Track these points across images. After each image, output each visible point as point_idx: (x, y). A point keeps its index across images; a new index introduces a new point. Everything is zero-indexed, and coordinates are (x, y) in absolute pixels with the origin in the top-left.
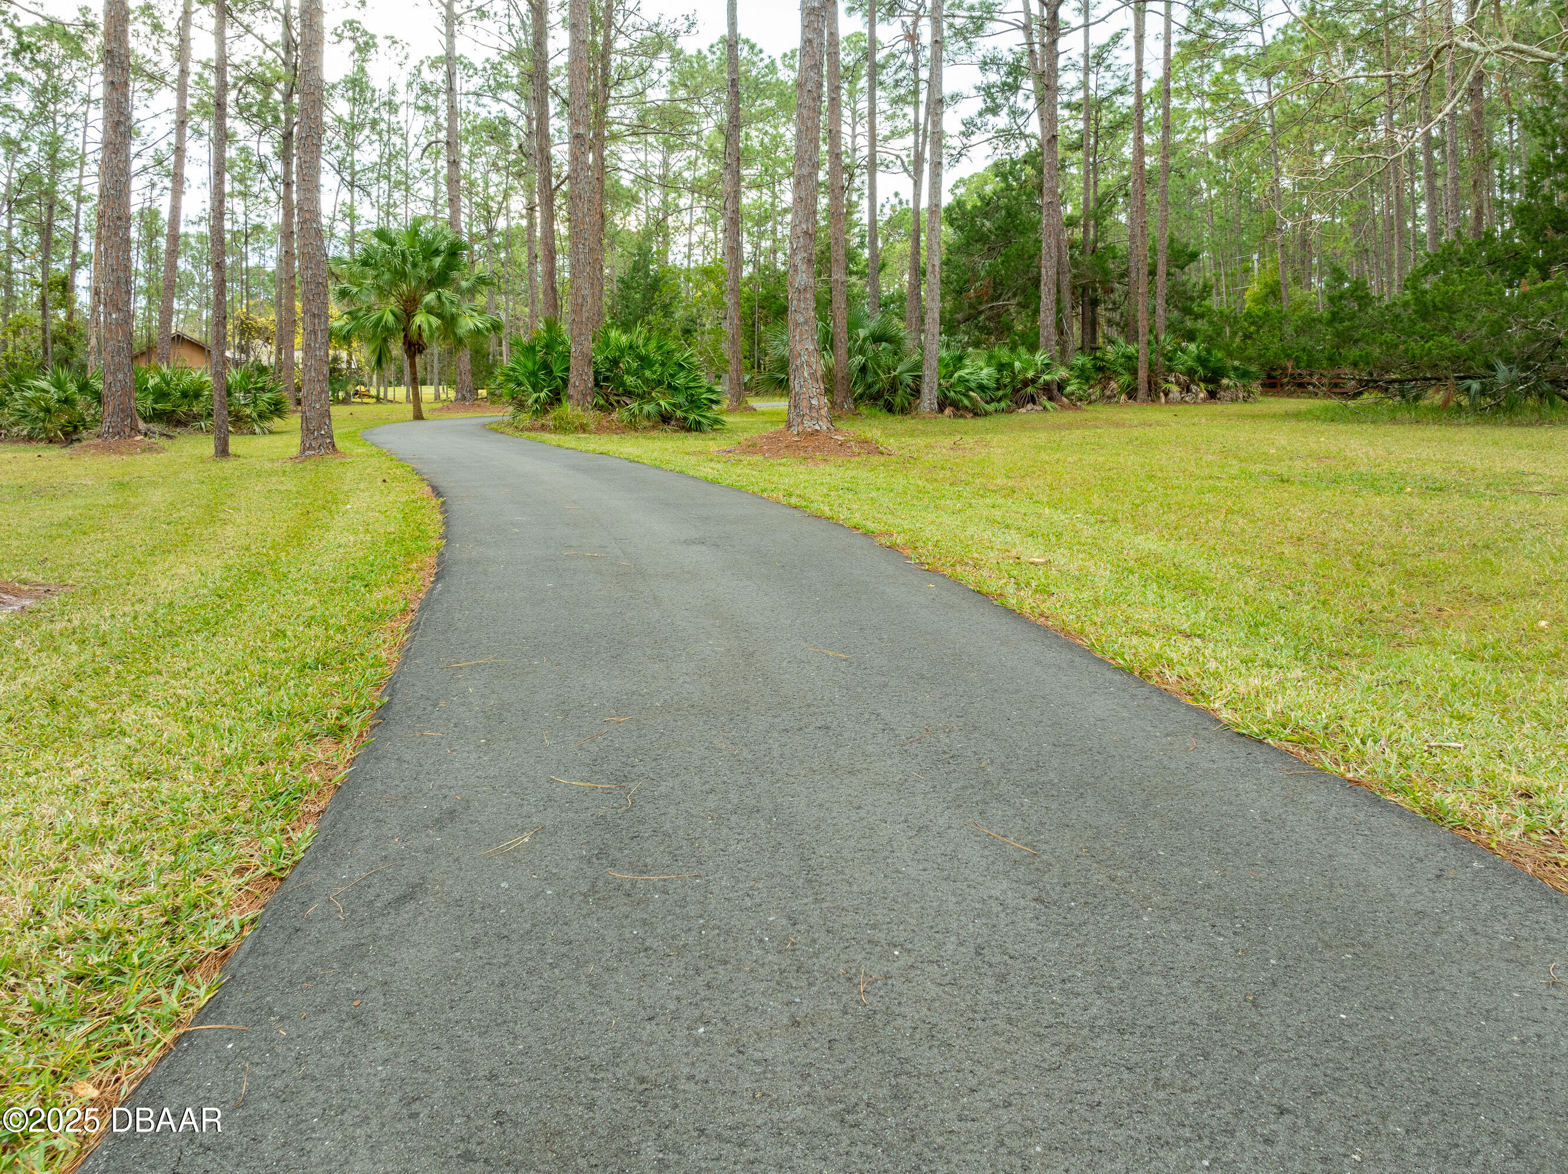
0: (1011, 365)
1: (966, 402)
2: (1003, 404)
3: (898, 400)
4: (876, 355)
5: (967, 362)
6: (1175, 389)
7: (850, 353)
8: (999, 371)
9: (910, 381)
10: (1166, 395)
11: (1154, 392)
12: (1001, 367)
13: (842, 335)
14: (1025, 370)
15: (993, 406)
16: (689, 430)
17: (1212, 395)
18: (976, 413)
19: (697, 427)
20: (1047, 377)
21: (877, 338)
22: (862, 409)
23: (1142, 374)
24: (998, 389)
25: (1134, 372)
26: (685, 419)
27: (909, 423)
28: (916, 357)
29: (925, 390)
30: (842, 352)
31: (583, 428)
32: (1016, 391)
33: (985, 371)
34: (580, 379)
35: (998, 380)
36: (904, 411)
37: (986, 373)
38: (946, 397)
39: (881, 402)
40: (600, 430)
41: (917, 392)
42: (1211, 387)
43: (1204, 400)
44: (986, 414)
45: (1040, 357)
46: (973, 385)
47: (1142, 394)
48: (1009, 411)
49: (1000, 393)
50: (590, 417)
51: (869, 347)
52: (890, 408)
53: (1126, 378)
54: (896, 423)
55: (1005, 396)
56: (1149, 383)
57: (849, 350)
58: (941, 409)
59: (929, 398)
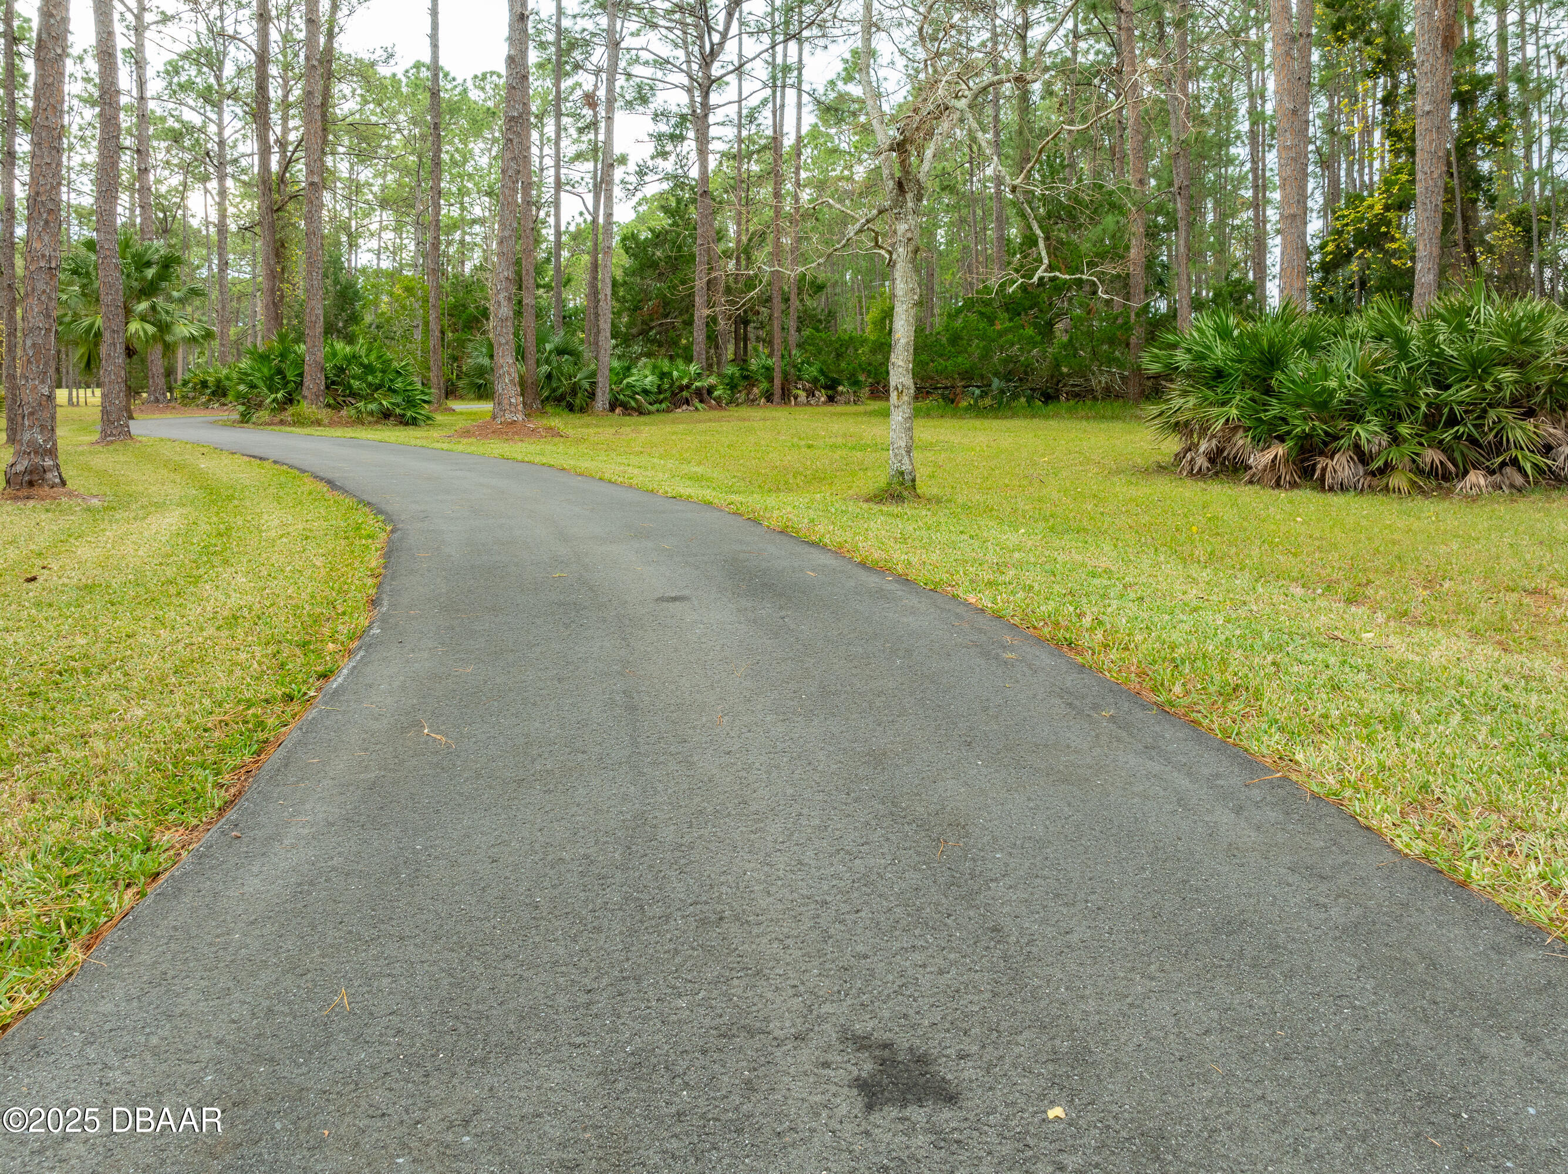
0: (670, 374)
1: (633, 404)
2: (664, 406)
3: (578, 401)
4: (559, 366)
5: (634, 371)
6: (802, 394)
7: (538, 363)
8: (661, 379)
9: (587, 386)
10: (796, 398)
11: (786, 396)
12: (663, 375)
13: (532, 349)
14: (681, 378)
15: (657, 406)
16: (407, 424)
17: (831, 399)
18: (640, 412)
19: (413, 422)
20: (698, 384)
21: (561, 352)
22: (548, 409)
23: (777, 382)
24: (660, 393)
25: (771, 380)
26: (403, 416)
27: (586, 419)
28: (593, 367)
29: (599, 393)
30: (532, 362)
31: (318, 423)
32: (674, 394)
33: (650, 378)
34: (314, 382)
35: (659, 386)
36: (582, 410)
37: (650, 380)
38: (617, 399)
39: (564, 403)
40: (332, 424)
41: (592, 395)
42: (830, 392)
43: (824, 403)
44: (649, 413)
45: (693, 368)
46: (638, 390)
47: (777, 398)
48: (668, 411)
49: (662, 396)
50: (324, 414)
51: (554, 358)
52: (571, 408)
53: (764, 385)
54: (575, 419)
55: (665, 399)
56: (783, 389)
57: (538, 361)
58: (612, 409)
59: (602, 401)
